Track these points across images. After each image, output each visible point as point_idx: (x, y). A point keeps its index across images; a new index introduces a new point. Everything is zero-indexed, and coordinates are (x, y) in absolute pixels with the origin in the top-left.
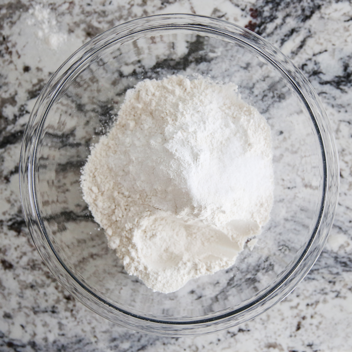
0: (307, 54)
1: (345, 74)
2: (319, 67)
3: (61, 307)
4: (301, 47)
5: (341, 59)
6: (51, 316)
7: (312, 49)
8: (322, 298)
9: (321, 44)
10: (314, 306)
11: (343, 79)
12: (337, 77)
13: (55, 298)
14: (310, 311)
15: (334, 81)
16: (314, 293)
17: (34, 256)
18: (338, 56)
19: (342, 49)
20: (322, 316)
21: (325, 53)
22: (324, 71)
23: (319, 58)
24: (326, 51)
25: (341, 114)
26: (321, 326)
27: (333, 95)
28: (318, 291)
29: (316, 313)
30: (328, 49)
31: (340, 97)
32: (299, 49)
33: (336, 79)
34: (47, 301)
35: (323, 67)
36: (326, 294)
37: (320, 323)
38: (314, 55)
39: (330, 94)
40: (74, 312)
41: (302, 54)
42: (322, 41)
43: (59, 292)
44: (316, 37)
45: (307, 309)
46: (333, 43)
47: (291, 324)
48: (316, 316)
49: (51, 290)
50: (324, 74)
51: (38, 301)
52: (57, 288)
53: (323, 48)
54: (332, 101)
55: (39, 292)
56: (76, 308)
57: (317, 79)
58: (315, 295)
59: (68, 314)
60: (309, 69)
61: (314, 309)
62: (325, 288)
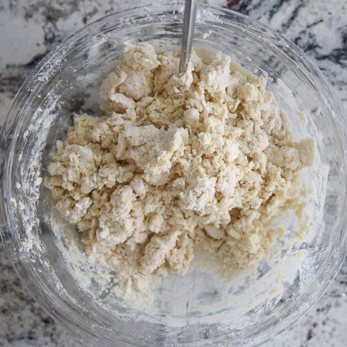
0: (301, 26)
1: (344, 46)
2: (315, 40)
3: (39, 331)
4: (292, 18)
5: (340, 29)
6: (28, 343)
7: (305, 19)
8: (333, 301)
9: (316, 14)
10: (325, 311)
11: (342, 52)
12: (335, 50)
13: (32, 322)
14: (322, 316)
15: (332, 55)
16: (325, 296)
17: (5, 276)
18: (335, 25)
19: (340, 18)
20: (335, 322)
21: (321, 24)
22: (320, 44)
23: (315, 30)
24: (321, 21)
25: (342, 92)
26: (335, 333)
27: (333, 71)
28: (329, 294)
29: (328, 319)
30: (324, 19)
31: (341, 73)
32: (291, 21)
33: (335, 53)
34: (22, 326)
35: (319, 40)
36: (339, 296)
37: (334, 330)
38: (308, 27)
39: (329, 70)
40: (54, 337)
41: (294, 26)
42: (316, 10)
43: (36, 315)
44: (310, 5)
45: (318, 315)
46: (329, 11)
47: (301, 332)
48: (328, 322)
49: (26, 313)
50: (321, 48)
51: (12, 327)
52: (32, 311)
53: (318, 18)
54: (332, 78)
55: (12, 316)
56: (57, 332)
57: (314, 54)
58: (326, 298)
59: (48, 339)
60: (303, 44)
61: (326, 314)
62: (337, 290)
